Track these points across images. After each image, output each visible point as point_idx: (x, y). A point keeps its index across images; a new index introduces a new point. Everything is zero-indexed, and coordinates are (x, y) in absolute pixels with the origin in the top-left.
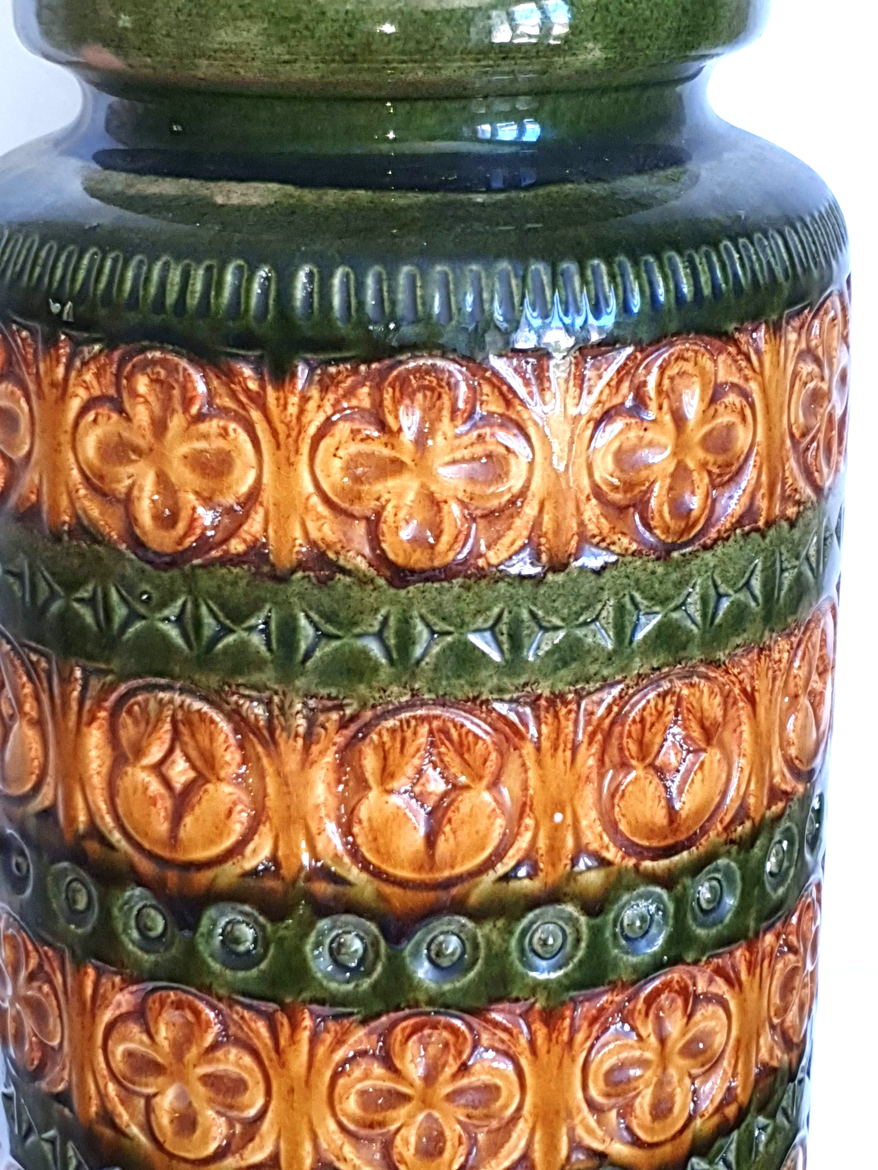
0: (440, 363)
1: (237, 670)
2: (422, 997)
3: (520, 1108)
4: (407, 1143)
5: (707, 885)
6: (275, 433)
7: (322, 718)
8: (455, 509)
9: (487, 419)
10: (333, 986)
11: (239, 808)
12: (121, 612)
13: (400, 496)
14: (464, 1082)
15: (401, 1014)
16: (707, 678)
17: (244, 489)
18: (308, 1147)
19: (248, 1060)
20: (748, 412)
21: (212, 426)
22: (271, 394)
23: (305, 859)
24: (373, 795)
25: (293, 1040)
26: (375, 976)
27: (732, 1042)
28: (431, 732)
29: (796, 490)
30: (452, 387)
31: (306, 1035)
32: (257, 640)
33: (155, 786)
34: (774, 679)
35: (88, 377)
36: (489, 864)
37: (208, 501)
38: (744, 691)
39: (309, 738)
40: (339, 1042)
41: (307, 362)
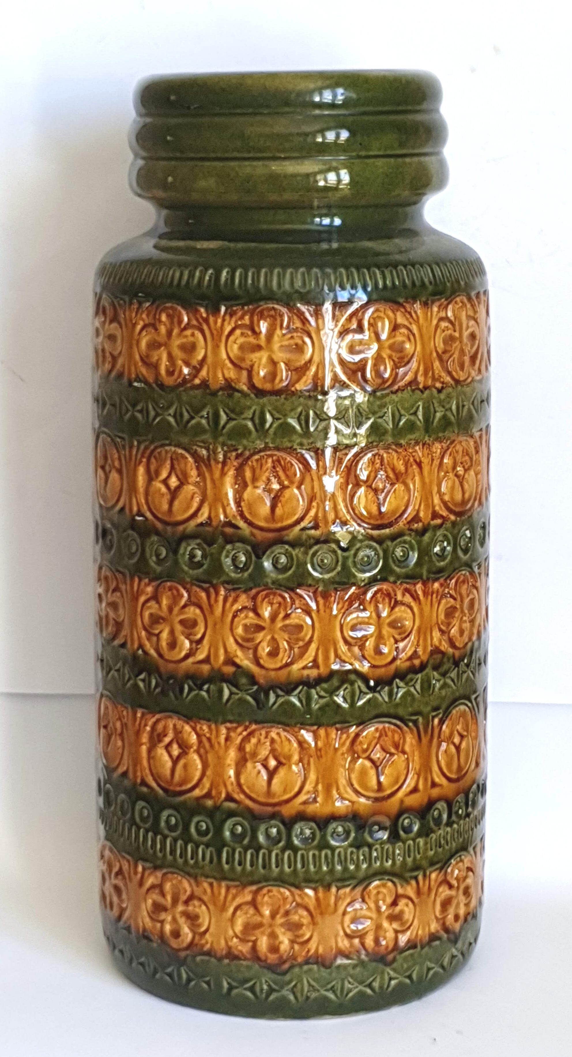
0: (276, 306)
1: (196, 435)
2: (269, 581)
3: (312, 637)
4: (264, 650)
5: (400, 549)
6: (212, 334)
7: (229, 455)
8: (283, 365)
9: (296, 330)
10: (233, 575)
11: (196, 495)
12: (152, 413)
13: (260, 359)
14: (287, 622)
15: (261, 589)
16: (397, 452)
17: (200, 357)
18: (222, 651)
19: (198, 611)
20: (412, 337)
21: (188, 332)
22: (211, 319)
23: (222, 517)
24: (249, 489)
25: (216, 601)
26: (250, 570)
27: (415, 627)
28: (273, 462)
29: (440, 376)
30: (281, 316)
31: (221, 598)
32: (204, 421)
33: (164, 489)
34: (433, 460)
35: (144, 316)
36: (298, 522)
37: (187, 364)
38: (415, 461)
39: (224, 463)
40: (235, 601)
41: (225, 306)
